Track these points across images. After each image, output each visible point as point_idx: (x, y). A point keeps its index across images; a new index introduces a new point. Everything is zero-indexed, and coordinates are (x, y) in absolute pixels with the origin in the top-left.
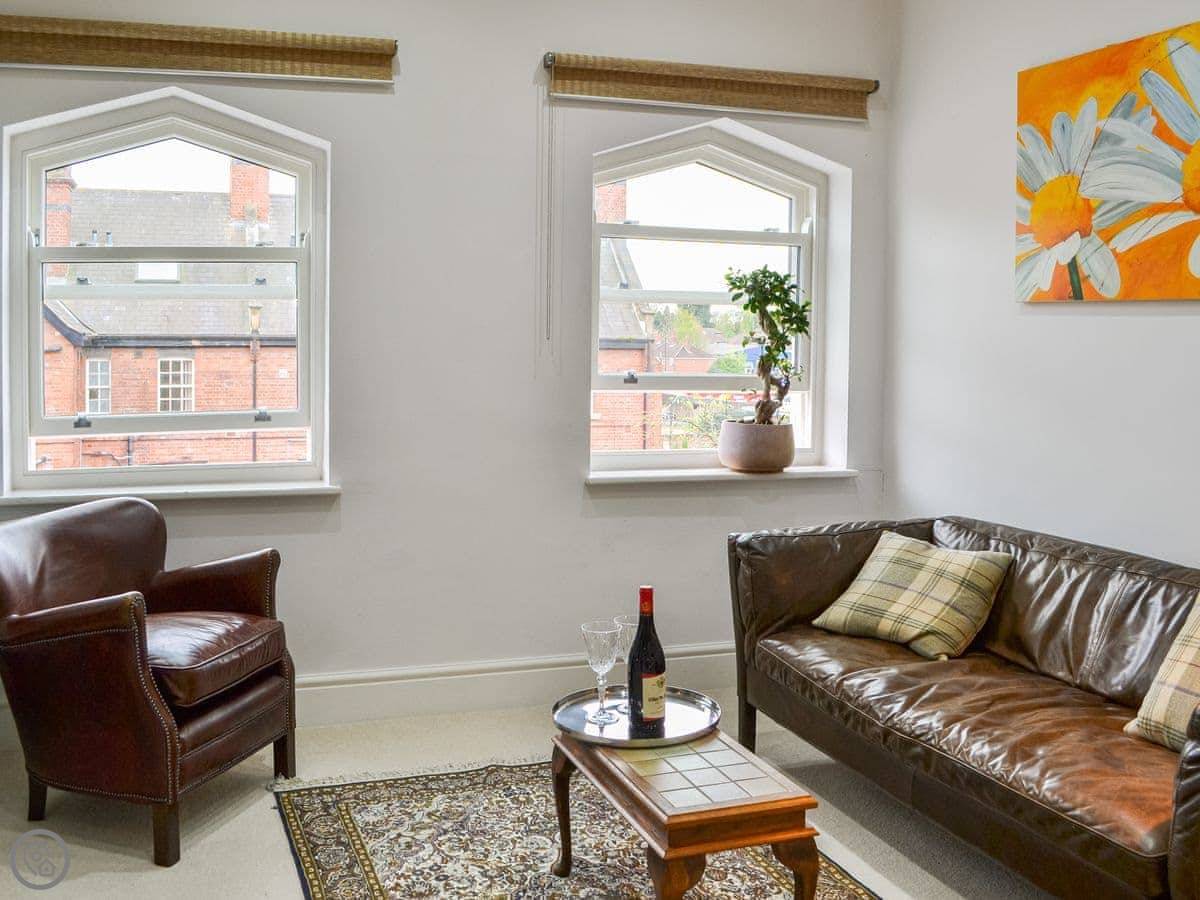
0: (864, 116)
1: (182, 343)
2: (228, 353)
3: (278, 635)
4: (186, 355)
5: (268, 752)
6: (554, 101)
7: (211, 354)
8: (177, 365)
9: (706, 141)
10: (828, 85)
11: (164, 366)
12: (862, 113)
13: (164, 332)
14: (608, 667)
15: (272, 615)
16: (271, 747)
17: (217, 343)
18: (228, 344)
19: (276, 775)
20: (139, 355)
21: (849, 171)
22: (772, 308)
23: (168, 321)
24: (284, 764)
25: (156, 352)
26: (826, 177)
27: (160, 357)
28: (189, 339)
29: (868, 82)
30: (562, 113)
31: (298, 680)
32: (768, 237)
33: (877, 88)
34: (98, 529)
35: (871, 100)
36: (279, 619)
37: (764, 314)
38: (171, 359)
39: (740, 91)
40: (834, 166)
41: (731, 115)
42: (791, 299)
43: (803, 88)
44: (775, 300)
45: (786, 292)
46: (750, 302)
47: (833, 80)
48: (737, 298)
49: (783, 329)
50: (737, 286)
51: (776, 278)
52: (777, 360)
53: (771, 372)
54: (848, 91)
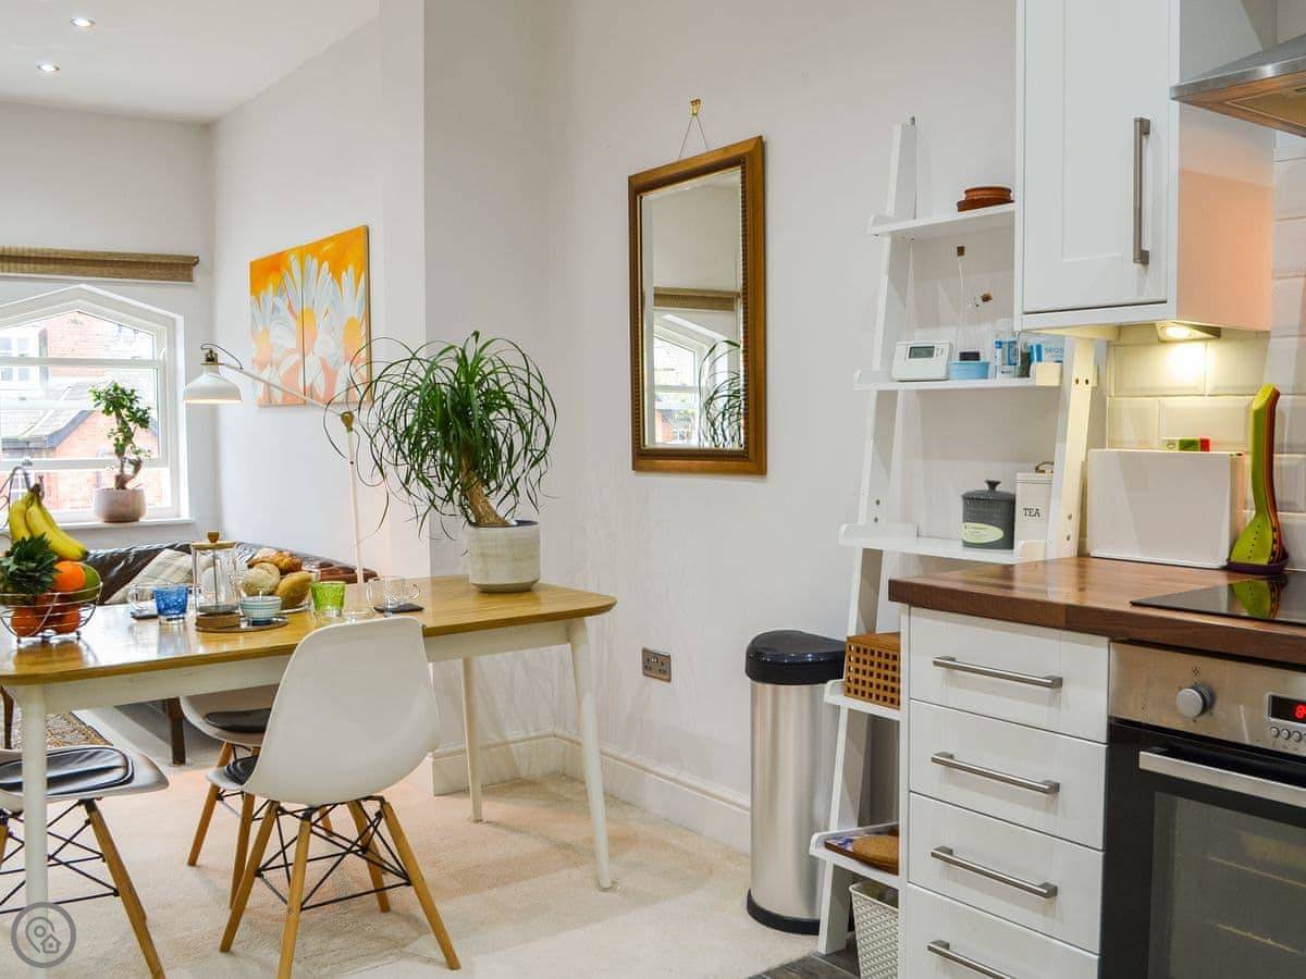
0: (191, 281)
9: (77, 298)
10: (158, 260)
12: (190, 279)
21: (182, 318)
22: (124, 412)
26: (173, 319)
29: (194, 258)
32: (134, 362)
33: (197, 262)
35: (195, 269)
37: (119, 415)
39: (94, 265)
40: (173, 315)
41: (88, 283)
42: (135, 406)
43: (142, 263)
44: (124, 407)
45: (131, 401)
46: (107, 408)
47: (163, 256)
48: (99, 404)
49: (131, 425)
50: (99, 397)
51: (123, 392)
52: (128, 448)
53: (126, 455)
54: (178, 268)
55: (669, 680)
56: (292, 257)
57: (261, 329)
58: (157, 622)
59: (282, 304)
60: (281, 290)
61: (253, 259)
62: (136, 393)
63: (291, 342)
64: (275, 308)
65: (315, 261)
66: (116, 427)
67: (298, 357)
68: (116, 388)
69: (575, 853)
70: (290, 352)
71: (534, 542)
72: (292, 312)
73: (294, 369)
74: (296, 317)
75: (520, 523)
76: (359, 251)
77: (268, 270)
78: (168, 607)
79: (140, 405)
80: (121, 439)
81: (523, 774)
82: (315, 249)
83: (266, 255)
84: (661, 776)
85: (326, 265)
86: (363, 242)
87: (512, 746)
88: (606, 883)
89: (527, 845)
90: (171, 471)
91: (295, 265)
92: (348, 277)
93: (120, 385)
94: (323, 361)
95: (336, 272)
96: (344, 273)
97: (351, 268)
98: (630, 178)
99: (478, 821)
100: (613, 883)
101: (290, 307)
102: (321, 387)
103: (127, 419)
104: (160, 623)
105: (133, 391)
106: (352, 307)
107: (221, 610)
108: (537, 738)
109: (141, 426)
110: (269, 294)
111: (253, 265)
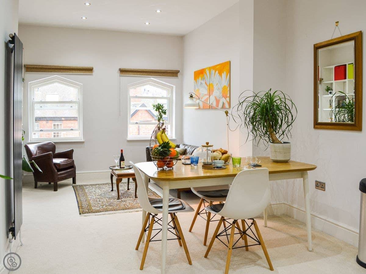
0: (177, 77)
1: (60, 119)
2: (72, 122)
3: (73, 161)
4: (60, 122)
5: (71, 179)
6: (120, 76)
7: (68, 122)
8: (58, 125)
9: (150, 81)
10: (170, 71)
11: (54, 125)
12: (177, 76)
13: (54, 116)
14: (117, 161)
15: (72, 159)
16: (72, 178)
17: (69, 119)
18: (72, 119)
19: (73, 183)
20: (47, 123)
21: (175, 86)
22: (160, 110)
23: (55, 113)
24: (74, 182)
25: (52, 122)
26: (173, 87)
27: (54, 123)
28: (61, 118)
29: (178, 71)
30: (122, 78)
31: (76, 172)
32: (162, 98)
33: (179, 72)
34: (45, 146)
35: (179, 74)
36: (73, 159)
37: (159, 111)
38: (56, 123)
39: (154, 73)
40: (172, 85)
41: (153, 77)
42: (163, 109)
43: (165, 72)
44: (160, 109)
45: (162, 108)
46: (156, 109)
47: (171, 70)
48: (154, 108)
49: (162, 114)
50: (154, 107)
51: (160, 105)
52: (161, 119)
53: (160, 122)
54: (174, 73)
55: (325, 190)
56: (207, 70)
57: (197, 89)
58: (190, 165)
59: (203, 82)
60: (203, 79)
61: (195, 71)
62: (163, 106)
63: (206, 92)
64: (201, 84)
65: (214, 71)
66: (158, 114)
67: (208, 96)
68: (159, 104)
69: (297, 239)
70: (206, 95)
71: (289, 149)
72: (206, 84)
73: (207, 100)
74: (208, 86)
75: (284, 143)
76: (228, 68)
77: (200, 74)
78: (193, 162)
79: (164, 109)
80: (160, 117)
81: (275, 214)
82: (214, 68)
83: (199, 70)
84: (322, 219)
85: (217, 72)
86: (229, 66)
87: (272, 206)
88: (311, 250)
89: (282, 236)
90: (171, 126)
91: (208, 72)
92: (224, 75)
93: (160, 104)
94: (216, 97)
95: (220, 74)
96: (223, 74)
97: (225, 72)
98: (314, 45)
99: (266, 227)
100: (312, 249)
101: (206, 83)
102: (214, 104)
103: (161, 112)
104: (191, 166)
105: (163, 105)
106: (225, 83)
107: (209, 163)
108: (279, 204)
109: (165, 114)
110: (200, 80)
111: (195, 72)
